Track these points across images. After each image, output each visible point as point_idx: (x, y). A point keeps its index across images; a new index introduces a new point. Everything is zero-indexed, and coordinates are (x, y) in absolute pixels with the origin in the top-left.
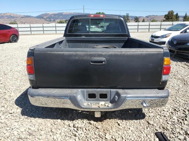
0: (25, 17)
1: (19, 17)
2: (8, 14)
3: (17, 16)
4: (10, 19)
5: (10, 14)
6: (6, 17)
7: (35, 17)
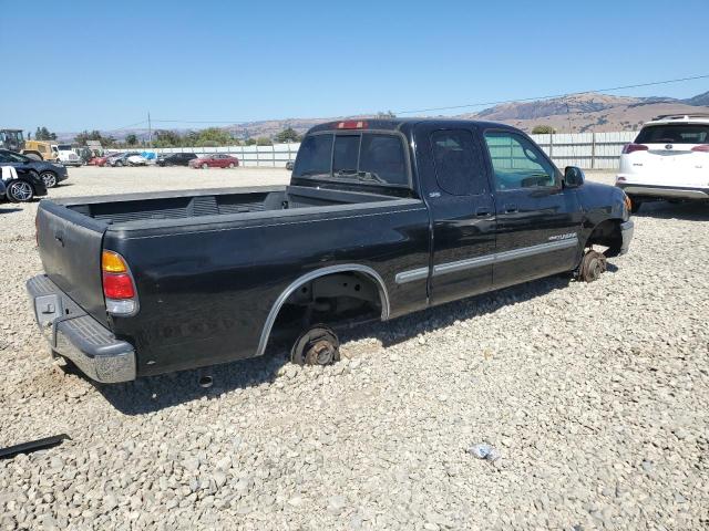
0: (641, 104)
1: (619, 105)
2: (584, 99)
3: (614, 102)
4: (586, 114)
5: (590, 96)
6: (577, 107)
7: (682, 102)
